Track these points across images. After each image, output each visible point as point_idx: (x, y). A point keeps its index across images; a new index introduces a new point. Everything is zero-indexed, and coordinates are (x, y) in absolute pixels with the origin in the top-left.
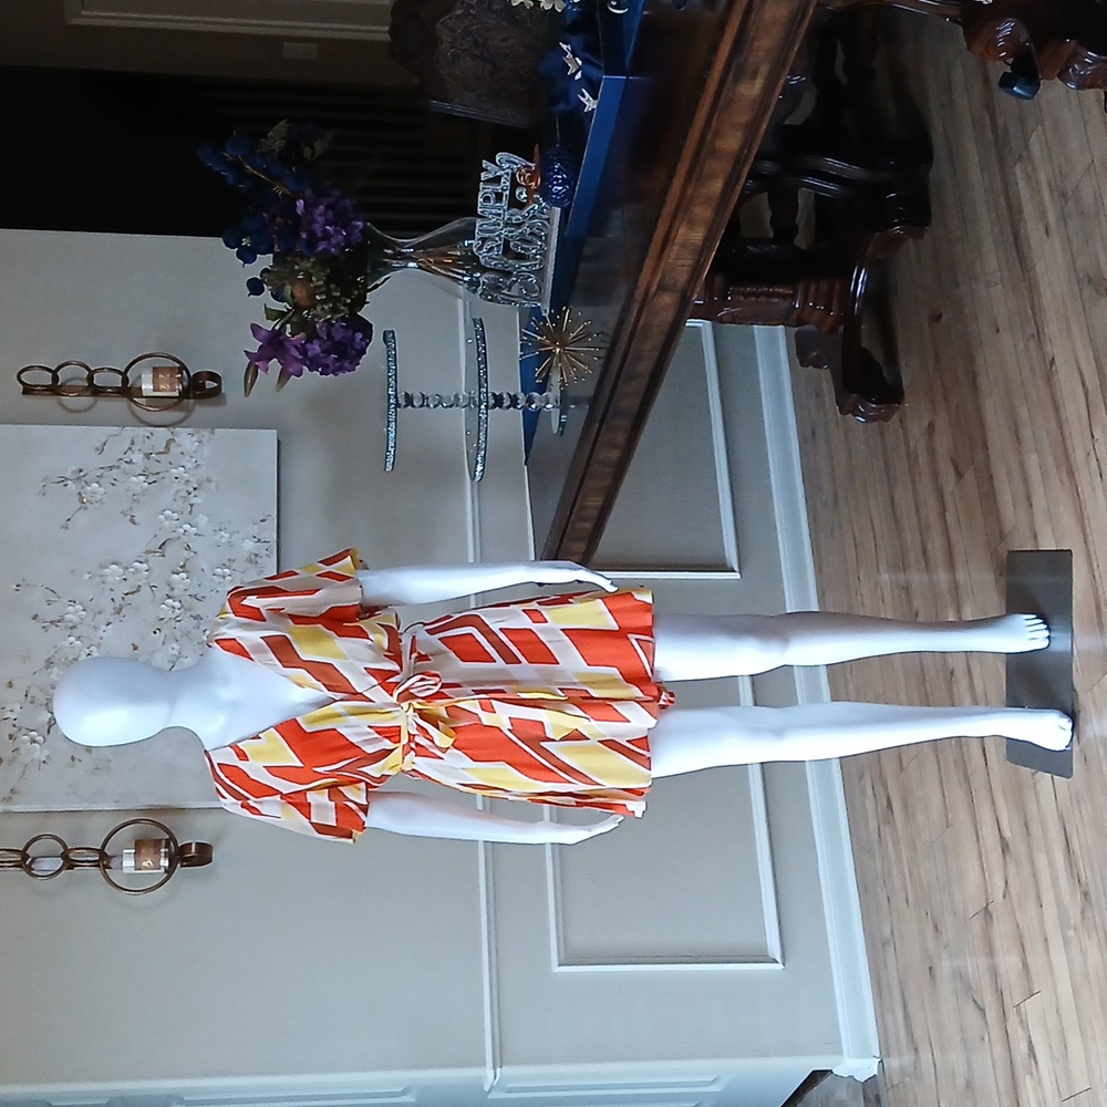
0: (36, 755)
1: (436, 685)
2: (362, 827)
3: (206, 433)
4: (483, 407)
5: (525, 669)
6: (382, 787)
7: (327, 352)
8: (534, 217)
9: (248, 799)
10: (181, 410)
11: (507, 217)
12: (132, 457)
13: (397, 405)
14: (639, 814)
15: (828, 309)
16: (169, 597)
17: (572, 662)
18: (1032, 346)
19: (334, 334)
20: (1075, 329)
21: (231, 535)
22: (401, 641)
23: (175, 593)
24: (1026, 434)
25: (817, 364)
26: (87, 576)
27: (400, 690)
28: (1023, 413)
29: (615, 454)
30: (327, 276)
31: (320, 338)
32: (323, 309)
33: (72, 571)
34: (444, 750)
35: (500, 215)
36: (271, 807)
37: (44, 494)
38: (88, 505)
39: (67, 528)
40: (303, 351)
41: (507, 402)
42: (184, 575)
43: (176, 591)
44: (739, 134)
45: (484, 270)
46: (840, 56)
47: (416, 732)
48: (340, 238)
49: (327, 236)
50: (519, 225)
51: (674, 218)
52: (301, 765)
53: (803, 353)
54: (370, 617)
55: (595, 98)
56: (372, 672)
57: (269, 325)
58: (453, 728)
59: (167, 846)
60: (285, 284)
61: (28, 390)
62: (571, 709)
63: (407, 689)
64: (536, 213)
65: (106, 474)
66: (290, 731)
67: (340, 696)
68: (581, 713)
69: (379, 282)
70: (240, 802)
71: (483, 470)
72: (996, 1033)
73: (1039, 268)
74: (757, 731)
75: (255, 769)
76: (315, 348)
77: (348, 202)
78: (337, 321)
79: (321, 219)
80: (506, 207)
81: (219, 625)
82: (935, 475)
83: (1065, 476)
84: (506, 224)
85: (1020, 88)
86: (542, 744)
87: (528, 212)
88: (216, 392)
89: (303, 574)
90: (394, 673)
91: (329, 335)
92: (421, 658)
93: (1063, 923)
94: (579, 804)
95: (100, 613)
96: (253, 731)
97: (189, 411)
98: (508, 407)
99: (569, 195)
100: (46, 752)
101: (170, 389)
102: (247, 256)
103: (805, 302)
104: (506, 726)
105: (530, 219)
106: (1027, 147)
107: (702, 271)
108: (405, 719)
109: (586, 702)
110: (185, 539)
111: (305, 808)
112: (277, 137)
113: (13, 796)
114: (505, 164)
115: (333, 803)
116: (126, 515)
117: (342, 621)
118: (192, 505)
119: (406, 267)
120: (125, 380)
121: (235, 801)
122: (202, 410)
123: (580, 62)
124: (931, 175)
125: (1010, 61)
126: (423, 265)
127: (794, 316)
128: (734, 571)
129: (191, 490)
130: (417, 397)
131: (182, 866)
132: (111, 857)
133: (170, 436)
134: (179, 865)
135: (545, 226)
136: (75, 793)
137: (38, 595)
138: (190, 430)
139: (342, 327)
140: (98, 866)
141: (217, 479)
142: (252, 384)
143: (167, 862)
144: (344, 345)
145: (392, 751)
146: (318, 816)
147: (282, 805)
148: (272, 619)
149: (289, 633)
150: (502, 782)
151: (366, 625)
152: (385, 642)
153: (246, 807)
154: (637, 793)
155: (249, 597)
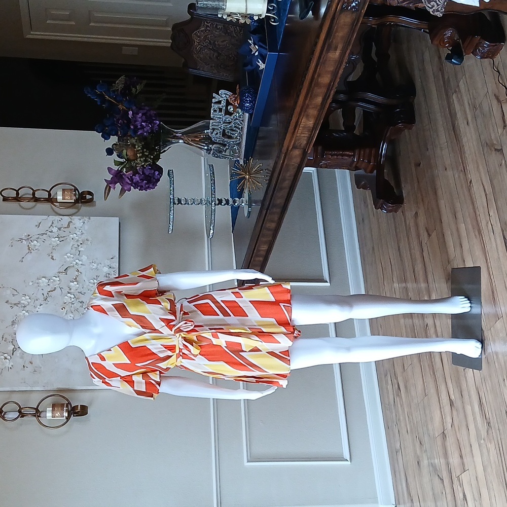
0: (7, 365)
1: (192, 326)
2: (157, 391)
3: (86, 219)
4: (213, 204)
5: (232, 319)
6: (166, 374)
7: (142, 180)
8: (236, 119)
9: (106, 379)
10: (75, 208)
11: (224, 119)
12: (53, 229)
13: (174, 203)
14: (284, 386)
15: (369, 162)
16: (69, 293)
17: (254, 316)
18: (462, 175)
19: (145, 172)
20: (481, 167)
21: (98, 265)
22: (176, 306)
23: (72, 291)
24: (459, 215)
25: (365, 188)
26: (31, 284)
27: (175, 328)
28: (458, 205)
29: (273, 225)
30: (142, 146)
31: (139, 174)
32: (140, 160)
33: (24, 281)
34: (196, 356)
35: (221, 118)
36: (115, 382)
37: (12, 246)
38: (32, 251)
39: (22, 261)
40: (131, 180)
41: (224, 202)
42: (76, 283)
44: (329, 76)
45: (213, 143)
46: (374, 49)
47: (183, 348)
48: (148, 128)
49: (142, 127)
50: (230, 123)
51: (300, 114)
52: (130, 363)
53: (358, 182)
54: (161, 296)
55: (264, 63)
56: (163, 320)
57: (116, 168)
58: (199, 346)
59: (67, 407)
60: (123, 150)
61: (5, 199)
62: (253, 337)
63: (179, 328)
64: (237, 118)
65: (40, 237)
66: (125, 347)
67: (148, 331)
68: (258, 339)
69: (165, 149)
70: (101, 380)
71: (213, 233)
72: (448, 490)
73: (464, 140)
74: (338, 348)
75: (109, 365)
76: (137, 178)
77: (152, 112)
78: (147, 166)
79: (140, 120)
80: (223, 115)
81: (93, 299)
82: (418, 236)
83: (477, 234)
84: (224, 123)
85: (454, 60)
86: (240, 353)
87: (234, 117)
88: (91, 200)
89: (131, 276)
90: (173, 321)
91: (143, 172)
92: (185, 313)
93: (479, 437)
94: (257, 382)
95: (37, 300)
96: (108, 347)
97: (79, 209)
98: (224, 205)
99: (252, 108)
100: (12, 364)
101: (70, 199)
102: (106, 136)
103: (359, 159)
104: (224, 345)
106: (458, 86)
107: (312, 139)
108: (177, 341)
109: (260, 334)
110: (77, 266)
111: (131, 383)
112: (120, 84)
114: (223, 95)
115: (144, 381)
116: (49, 255)
117: (149, 297)
118: (79, 251)
119: (179, 142)
120: (50, 195)
121: (99, 379)
122: (84, 209)
123: (257, 47)
124: (416, 101)
125: (450, 48)
126: (186, 142)
127: (354, 165)
128: (327, 282)
129: (79, 244)
130: (183, 200)
131: (74, 416)
132: (41, 412)
133: (70, 220)
134: (72, 416)
135: (241, 123)
136: (25, 382)
137: (9, 292)
138: (79, 217)
139: (149, 168)
140: (35, 416)
141: (91, 239)
142: (108, 194)
143: (67, 414)
144: (150, 177)
145: (172, 356)
146: (137, 386)
147: (121, 381)
148: (117, 296)
149: (125, 302)
150: (222, 371)
151: (160, 299)
152: (168, 306)
153: (104, 382)
154: (284, 376)
155: (107, 286)
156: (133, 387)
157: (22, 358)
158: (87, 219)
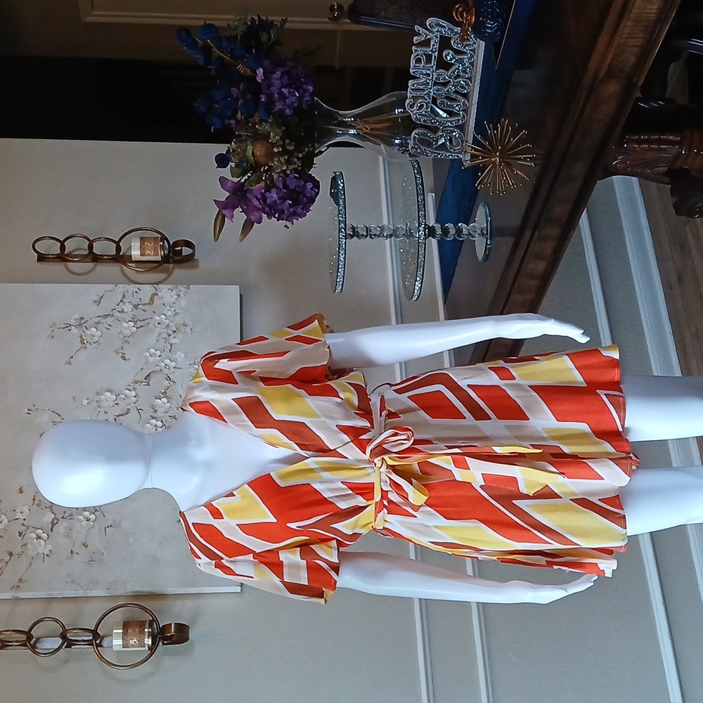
0: (41, 550)
1: (408, 440)
2: (333, 585)
5: (494, 426)
6: (352, 547)
7: (283, 199)
8: (458, 76)
9: (223, 559)
10: (163, 271)
11: (435, 77)
12: (124, 307)
13: (346, 236)
14: (608, 574)
16: (153, 418)
17: (543, 420)
19: (288, 183)
22: (370, 400)
23: (158, 414)
26: (85, 402)
27: (372, 446)
29: (541, 266)
30: (284, 132)
31: (277, 188)
32: (279, 161)
33: (74, 398)
34: (417, 508)
35: (429, 75)
36: (243, 566)
37: (52, 337)
38: (88, 345)
39: (70, 363)
40: (265, 199)
41: (439, 232)
42: (165, 400)
43: (158, 413)
47: (390, 489)
48: (293, 99)
49: (282, 97)
50: (445, 84)
52: (275, 521)
54: (337, 379)
56: (345, 430)
57: (235, 179)
58: (426, 486)
59: (151, 626)
60: (247, 145)
61: (42, 258)
62: (543, 465)
63: (380, 445)
64: (462, 74)
65: (103, 320)
66: (264, 486)
68: (555, 470)
69: (322, 148)
70: (214, 562)
71: (421, 287)
75: (229, 528)
76: (273, 196)
77: (301, 71)
78: (291, 172)
79: (277, 83)
80: (434, 68)
81: (194, 388)
84: (436, 84)
86: (514, 502)
87: (453, 72)
88: (190, 258)
90: (364, 430)
91: (285, 186)
92: (391, 415)
94: (550, 564)
96: (227, 489)
97: (169, 273)
98: (440, 236)
100: (50, 547)
101: (154, 255)
103: (690, 150)
104: (478, 482)
105: (455, 78)
108: (378, 475)
109: (558, 459)
110: (166, 371)
111: (277, 567)
113: (21, 585)
114: (435, 28)
115: (305, 562)
116: (118, 352)
117: (311, 381)
118: (171, 345)
119: (348, 134)
120: (118, 249)
121: (210, 560)
122: (178, 272)
127: (681, 162)
129: (171, 332)
130: (362, 229)
131: (163, 644)
132: (103, 637)
133: (154, 291)
134: (161, 643)
135: (467, 84)
136: (73, 582)
137: (45, 417)
138: (170, 286)
139: (295, 177)
140: (92, 645)
141: (191, 323)
142: (220, 230)
143: (150, 640)
144: (297, 192)
145: (366, 507)
146: (290, 574)
147: (255, 564)
148: (243, 382)
149: (261, 394)
150: (473, 540)
151: (336, 384)
152: (355, 401)
153: (219, 566)
154: (608, 552)
155: (221, 361)
156: (280, 575)
157: (68, 536)
158: (183, 289)
